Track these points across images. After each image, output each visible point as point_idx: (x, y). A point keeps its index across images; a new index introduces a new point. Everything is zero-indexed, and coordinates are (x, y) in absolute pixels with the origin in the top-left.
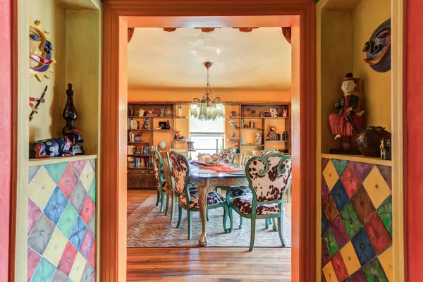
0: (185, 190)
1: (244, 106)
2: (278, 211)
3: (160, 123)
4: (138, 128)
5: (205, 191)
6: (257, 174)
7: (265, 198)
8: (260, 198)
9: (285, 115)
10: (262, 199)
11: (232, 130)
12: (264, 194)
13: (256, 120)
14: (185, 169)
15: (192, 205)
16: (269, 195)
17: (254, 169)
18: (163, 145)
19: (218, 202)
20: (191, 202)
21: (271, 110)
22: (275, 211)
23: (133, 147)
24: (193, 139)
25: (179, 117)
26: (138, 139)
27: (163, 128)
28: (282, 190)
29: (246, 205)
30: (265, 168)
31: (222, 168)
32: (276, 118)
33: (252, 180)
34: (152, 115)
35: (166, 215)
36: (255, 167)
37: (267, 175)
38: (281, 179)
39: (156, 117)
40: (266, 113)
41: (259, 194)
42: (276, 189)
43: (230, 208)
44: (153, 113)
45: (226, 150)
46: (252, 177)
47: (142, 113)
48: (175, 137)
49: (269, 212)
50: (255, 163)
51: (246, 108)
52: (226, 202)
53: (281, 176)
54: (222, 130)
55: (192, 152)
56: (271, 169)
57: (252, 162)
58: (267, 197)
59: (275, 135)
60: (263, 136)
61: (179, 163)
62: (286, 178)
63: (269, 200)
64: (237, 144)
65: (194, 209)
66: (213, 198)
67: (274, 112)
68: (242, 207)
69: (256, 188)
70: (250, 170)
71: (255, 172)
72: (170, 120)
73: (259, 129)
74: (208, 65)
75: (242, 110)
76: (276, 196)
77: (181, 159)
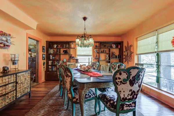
0: (70, 89)
1: (101, 43)
2: (134, 106)
3: (64, 51)
4: (54, 53)
5: (83, 93)
6: (121, 82)
7: (126, 99)
8: (123, 98)
9: (119, 47)
10: (124, 99)
11: (96, 54)
12: (126, 96)
13: (106, 49)
14: (70, 77)
15: (75, 100)
16: (129, 96)
17: (119, 78)
18: (65, 60)
19: (92, 96)
20: (74, 98)
21: (113, 45)
22: (132, 107)
23: (51, 61)
24: (78, 58)
25: (72, 48)
26: (54, 58)
27: (65, 53)
28: (137, 92)
29: (112, 102)
30: (127, 77)
31: (93, 74)
32: (115, 49)
33: (118, 86)
34: (60, 47)
35: (62, 98)
36: (120, 77)
37: (128, 82)
38: (137, 85)
39: (62, 48)
40: (110, 46)
41: (122, 96)
42: (134, 92)
43: (99, 100)
44: (60, 46)
45: (93, 63)
46: (118, 84)
47: (55, 46)
48: (70, 57)
49: (128, 108)
50: (120, 74)
51: (102, 44)
52: (97, 96)
53: (137, 82)
54: (91, 54)
55: (78, 64)
56: (131, 78)
57: (118, 74)
58: (128, 98)
59: (115, 56)
60: (109, 56)
61: (66, 72)
62: (140, 84)
63: (129, 99)
64: (98, 60)
65: (76, 103)
66: (89, 94)
67: (114, 46)
68: (109, 104)
69: (121, 92)
70: (116, 79)
71: (120, 80)
72: (68, 50)
73: (107, 54)
74: (85, 19)
75: (100, 45)
76: (133, 97)
77: (67, 70)
